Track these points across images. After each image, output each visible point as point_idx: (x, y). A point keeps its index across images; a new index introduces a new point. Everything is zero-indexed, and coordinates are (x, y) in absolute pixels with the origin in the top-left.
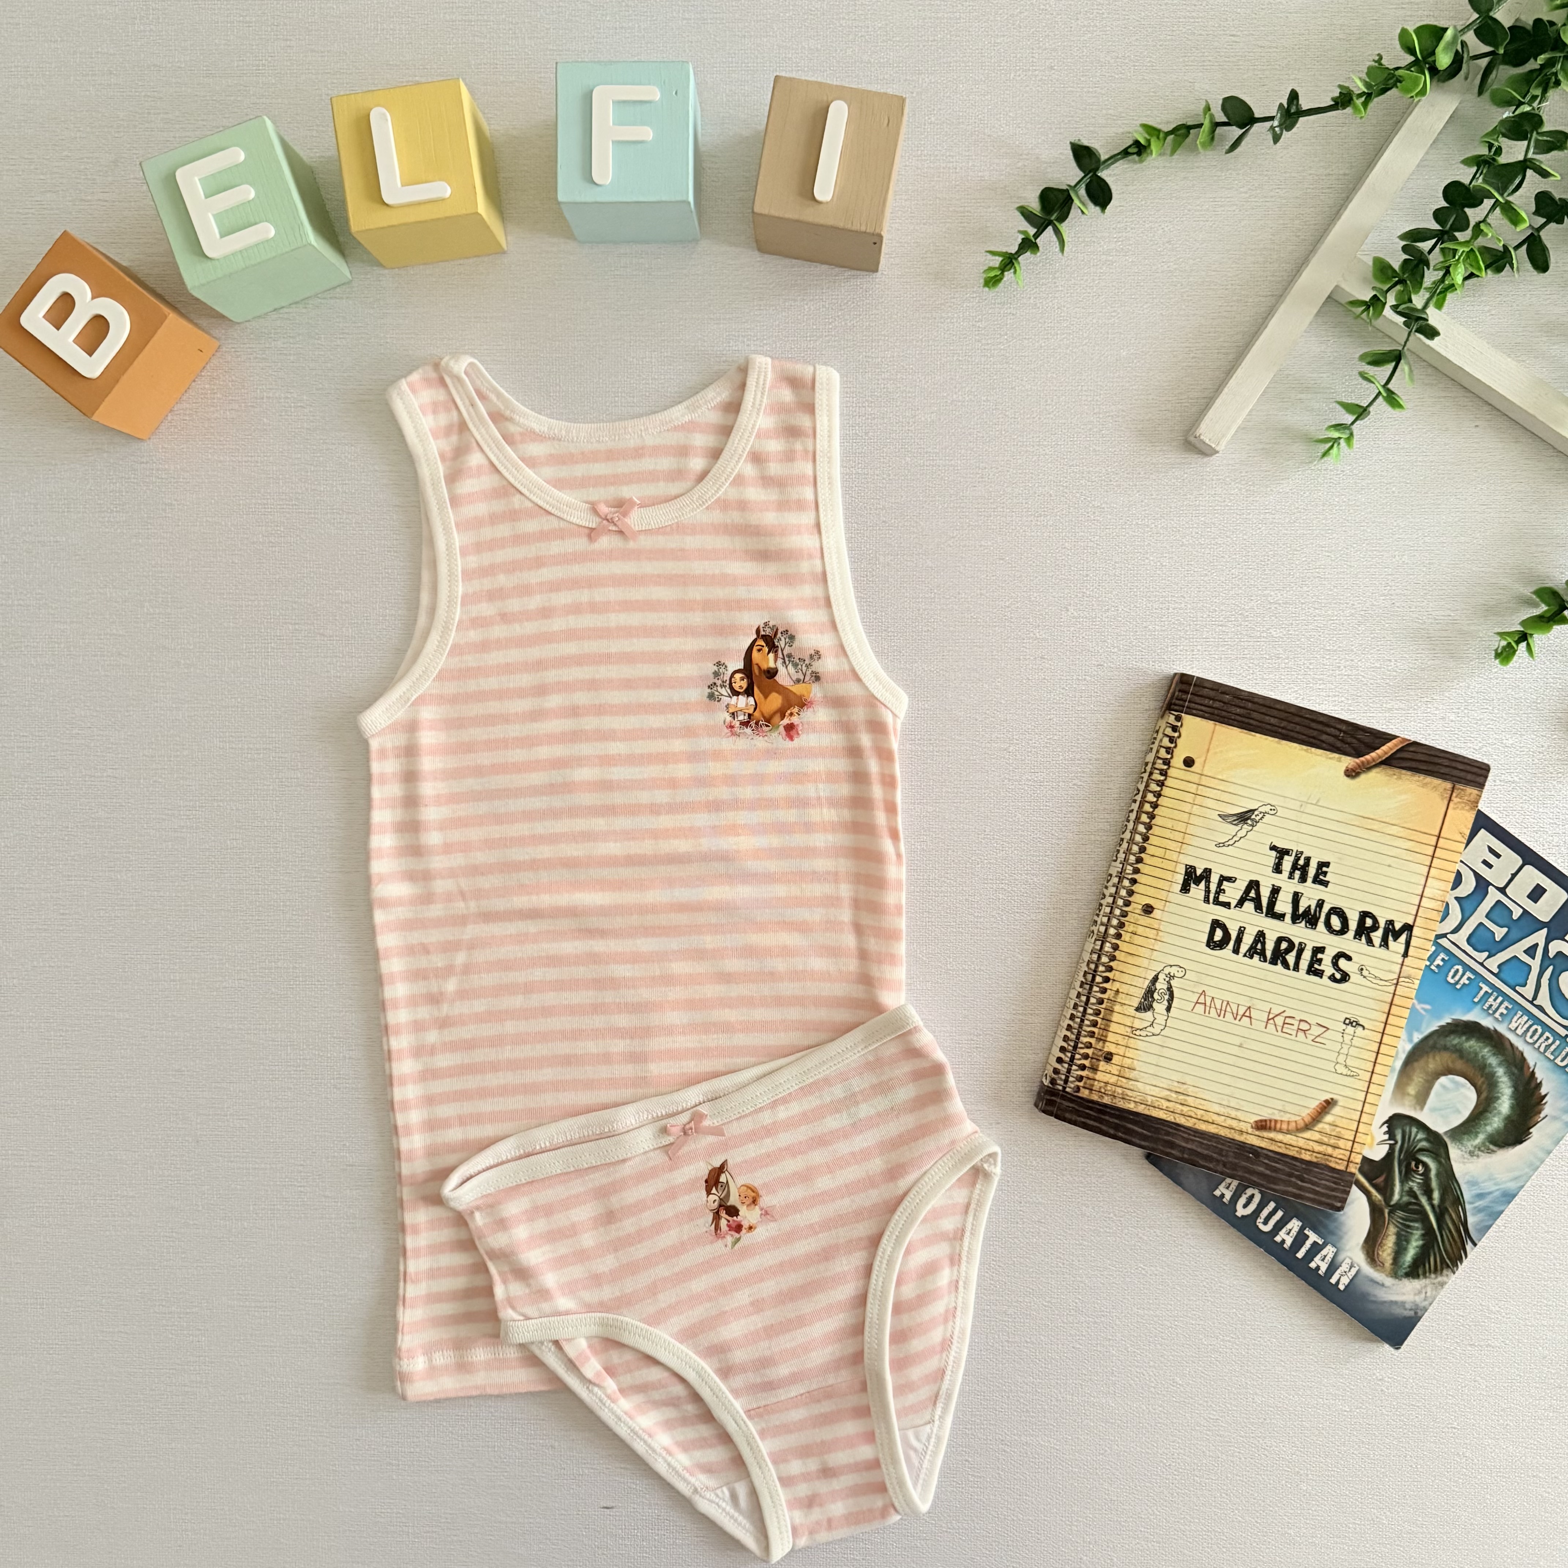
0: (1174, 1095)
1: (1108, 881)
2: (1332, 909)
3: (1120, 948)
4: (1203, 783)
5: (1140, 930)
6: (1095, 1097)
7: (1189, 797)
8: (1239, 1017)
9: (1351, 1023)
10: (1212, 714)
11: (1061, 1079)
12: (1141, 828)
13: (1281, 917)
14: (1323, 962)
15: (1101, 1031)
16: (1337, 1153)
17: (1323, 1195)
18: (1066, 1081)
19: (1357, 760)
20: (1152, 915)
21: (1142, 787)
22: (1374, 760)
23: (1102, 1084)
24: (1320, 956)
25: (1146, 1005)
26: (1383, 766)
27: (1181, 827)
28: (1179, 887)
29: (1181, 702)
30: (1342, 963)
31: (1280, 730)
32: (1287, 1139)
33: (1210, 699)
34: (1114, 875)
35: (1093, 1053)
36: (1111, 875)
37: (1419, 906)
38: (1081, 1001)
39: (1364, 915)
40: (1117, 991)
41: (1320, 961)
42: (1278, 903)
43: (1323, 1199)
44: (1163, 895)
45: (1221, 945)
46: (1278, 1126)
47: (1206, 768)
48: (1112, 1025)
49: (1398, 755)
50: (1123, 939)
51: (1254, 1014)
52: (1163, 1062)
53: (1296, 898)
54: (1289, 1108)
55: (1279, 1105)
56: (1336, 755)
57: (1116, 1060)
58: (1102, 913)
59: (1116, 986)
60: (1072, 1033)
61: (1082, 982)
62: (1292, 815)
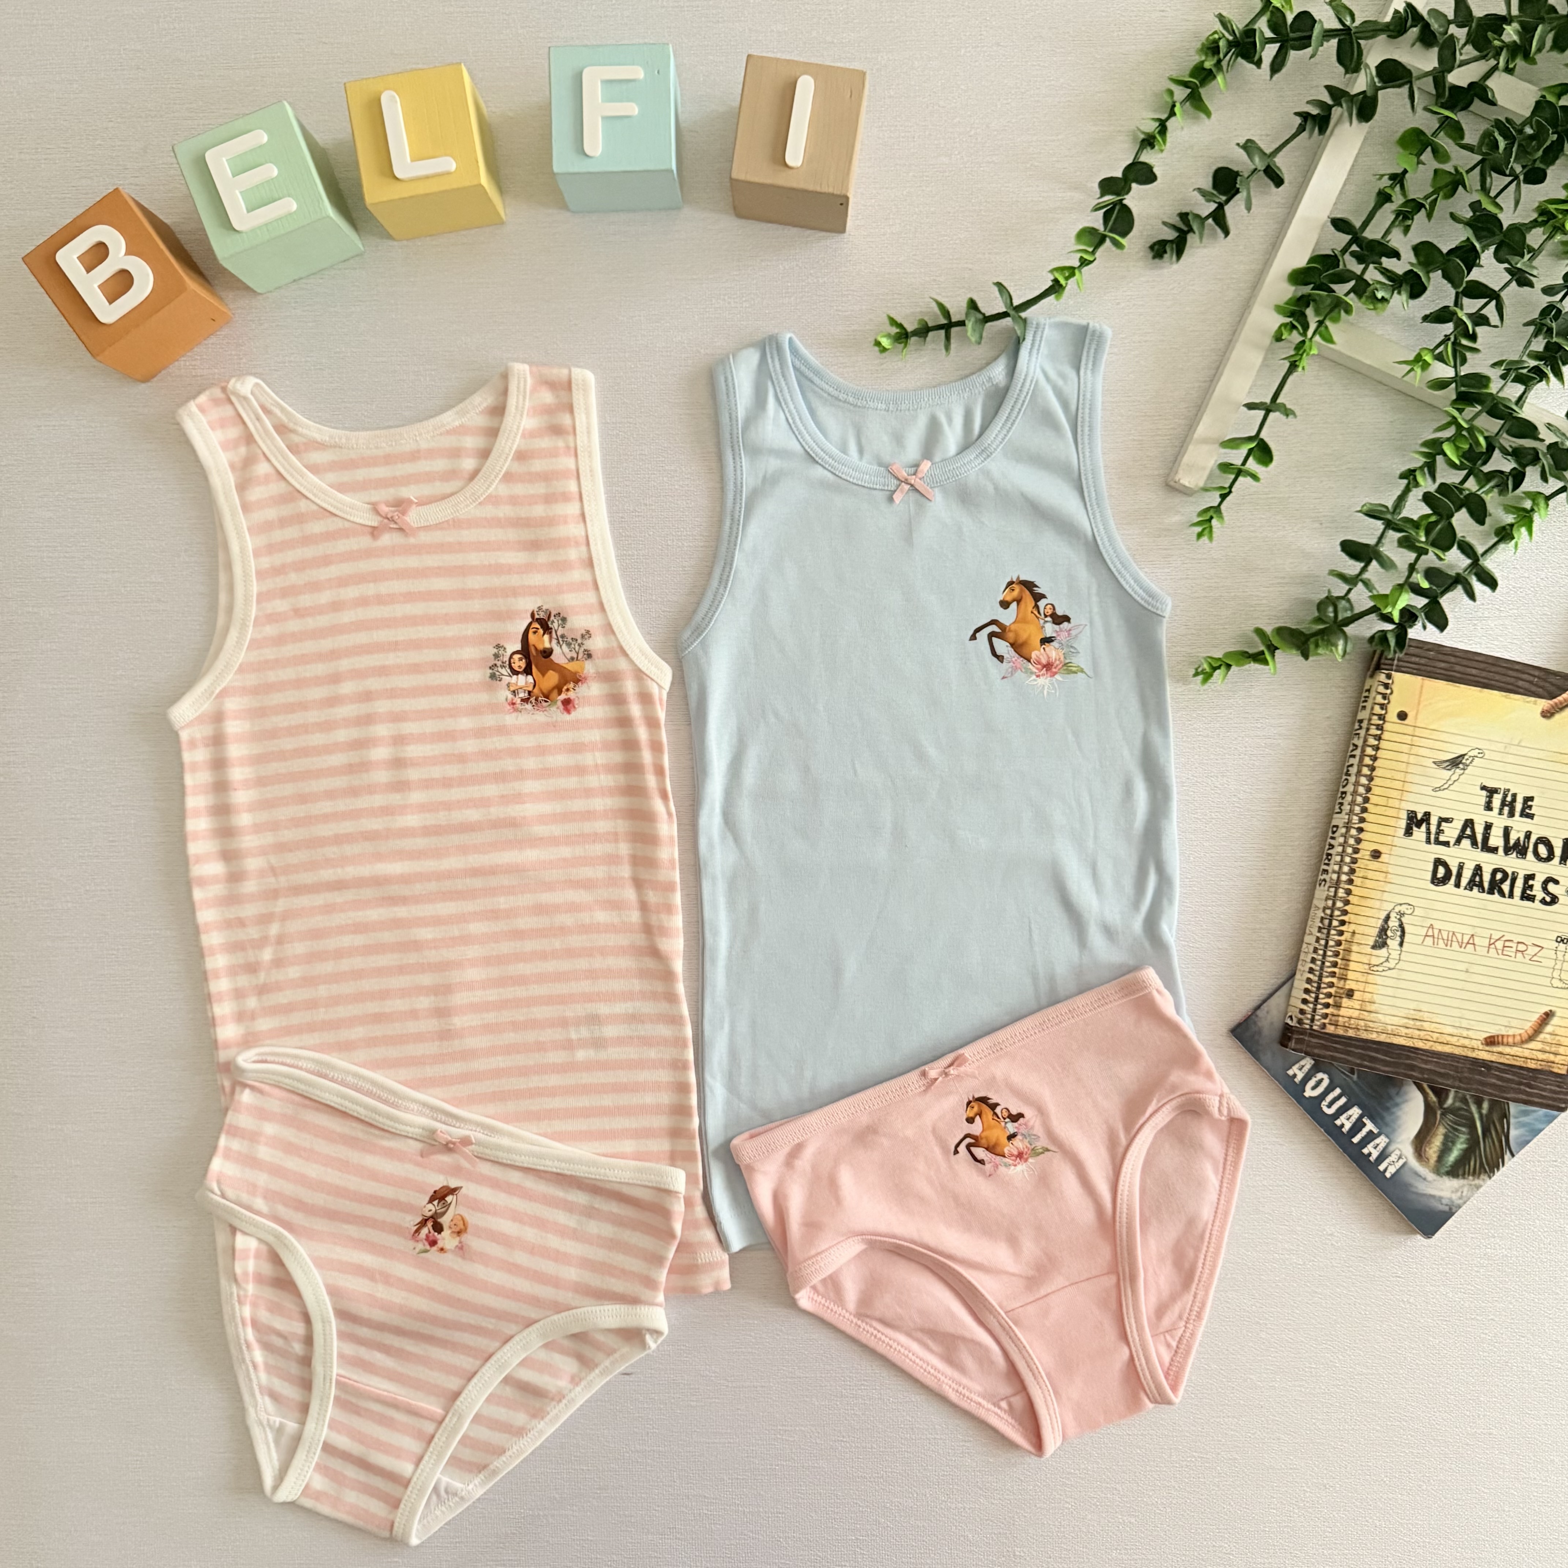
0: (1411, 1022)
1: (1334, 832)
2: (1539, 839)
3: (1353, 893)
4: (1416, 734)
5: (1370, 874)
6: (1340, 1032)
7: (1405, 748)
8: (1464, 945)
10: (1421, 670)
11: (1308, 1019)
12: (1364, 781)
13: (1494, 850)
14: (1535, 888)
15: (1342, 971)
16: (1558, 1059)
18: (1312, 1020)
19: (1552, 702)
20: (1380, 860)
21: (1360, 743)
22: (1565, 701)
23: (1346, 1019)
24: (1531, 882)
27: (1400, 776)
28: (1402, 831)
29: (1390, 662)
30: (1551, 887)
31: (1482, 680)
32: (1515, 1051)
33: (1417, 656)
34: (1341, 825)
35: (1336, 992)
36: (1335, 827)
38: (1320, 945)
40: (1354, 933)
41: (1531, 887)
42: (1491, 837)
43: (1550, 1102)
44: (1389, 840)
45: (1445, 880)
46: (1505, 1040)
47: (1419, 719)
48: (1351, 964)
50: (1355, 883)
51: (1477, 940)
52: (1400, 993)
53: (1507, 831)
54: (1514, 1023)
55: (1504, 1021)
56: (1533, 699)
57: (1357, 995)
58: (1332, 862)
59: (1351, 928)
60: (1315, 975)
61: (1320, 927)
62: (1498, 756)
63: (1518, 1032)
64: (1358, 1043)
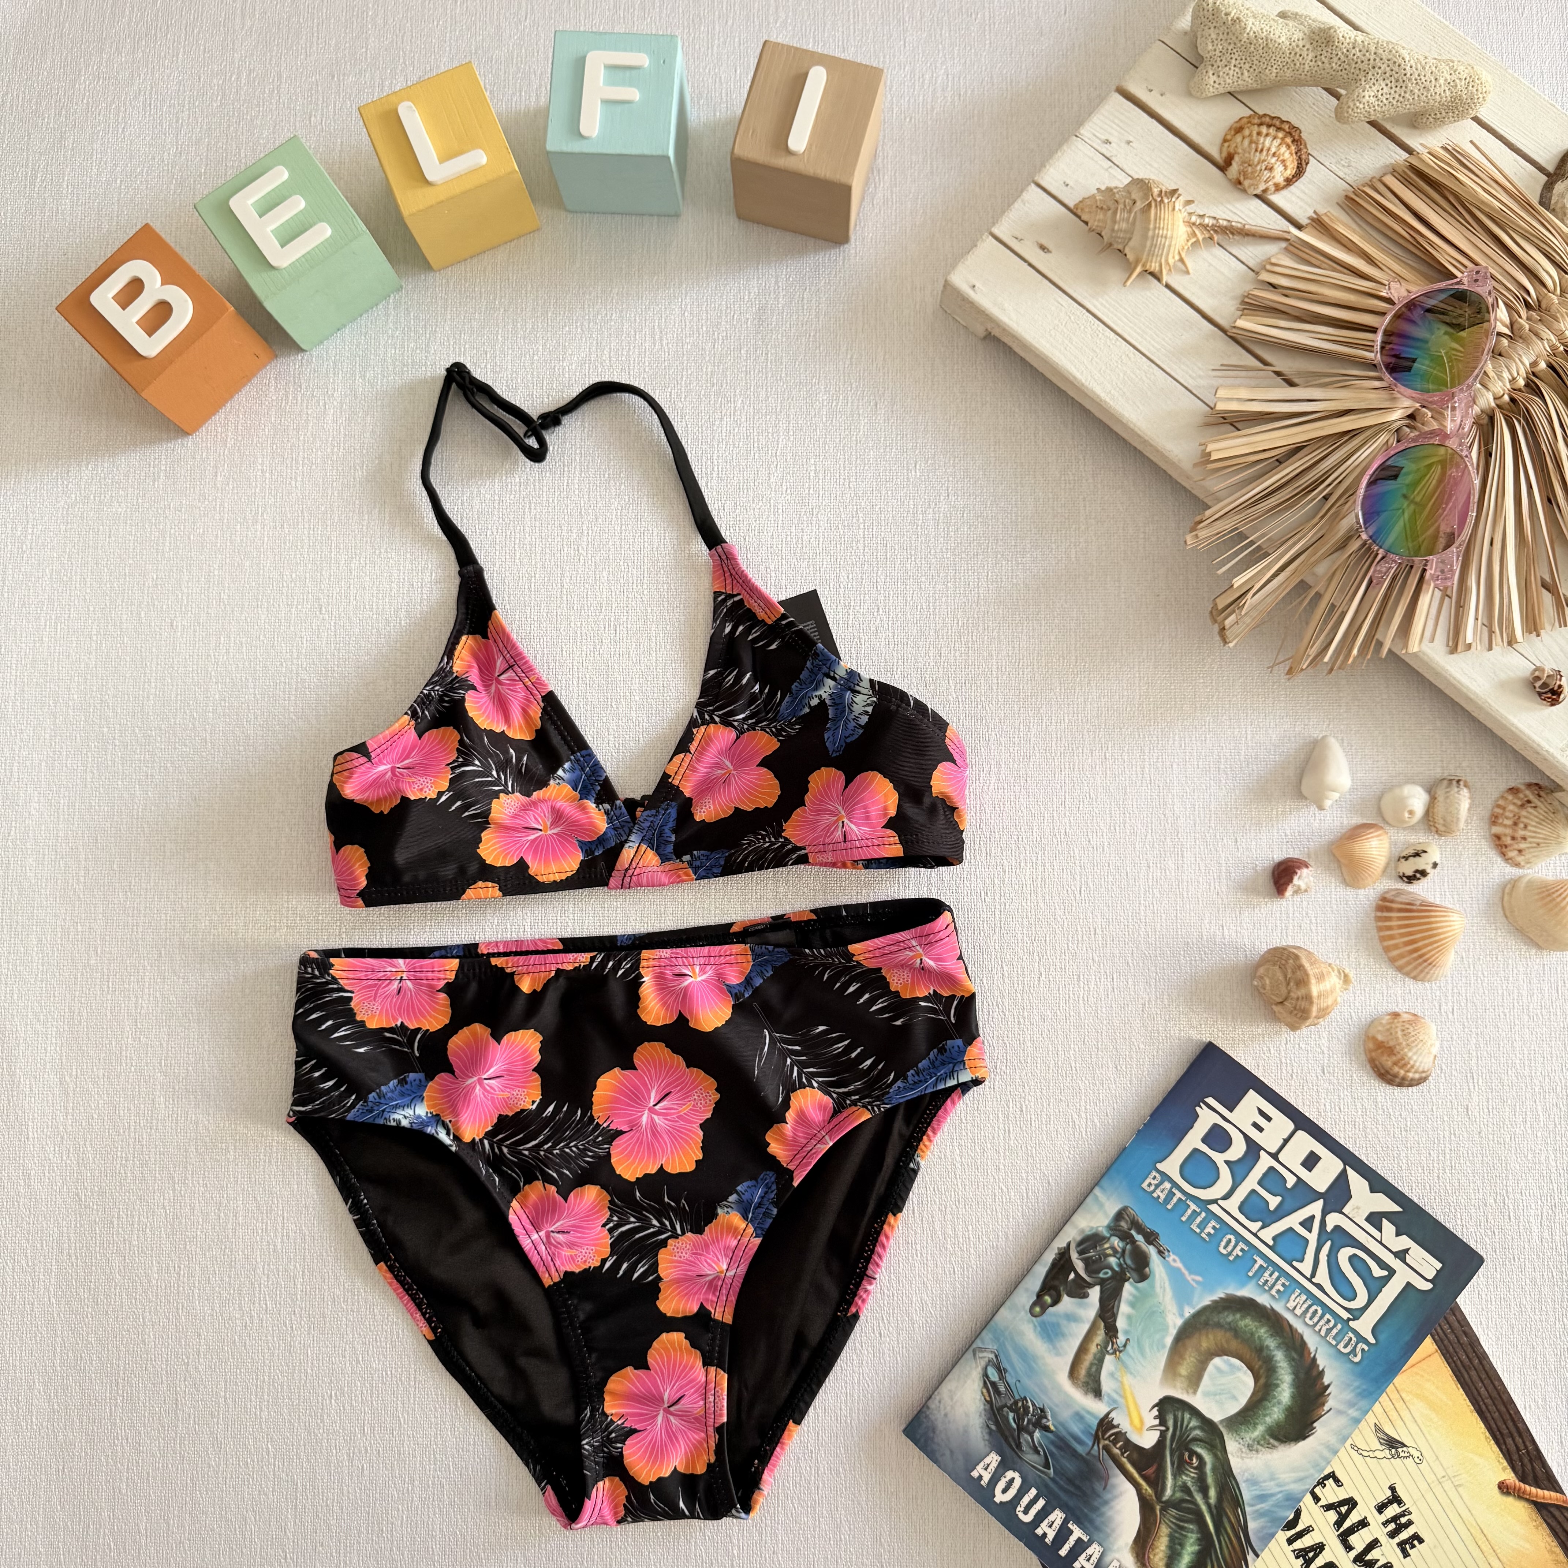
13: (1349, 1548)
22: (1530, 1495)
26: (1533, 1507)
31: (1481, 1403)
33: (1451, 1327)
42: (1356, 1534)
49: (1552, 1509)
53: (1373, 1544)
56: (1506, 1464)
62: (1431, 1478)
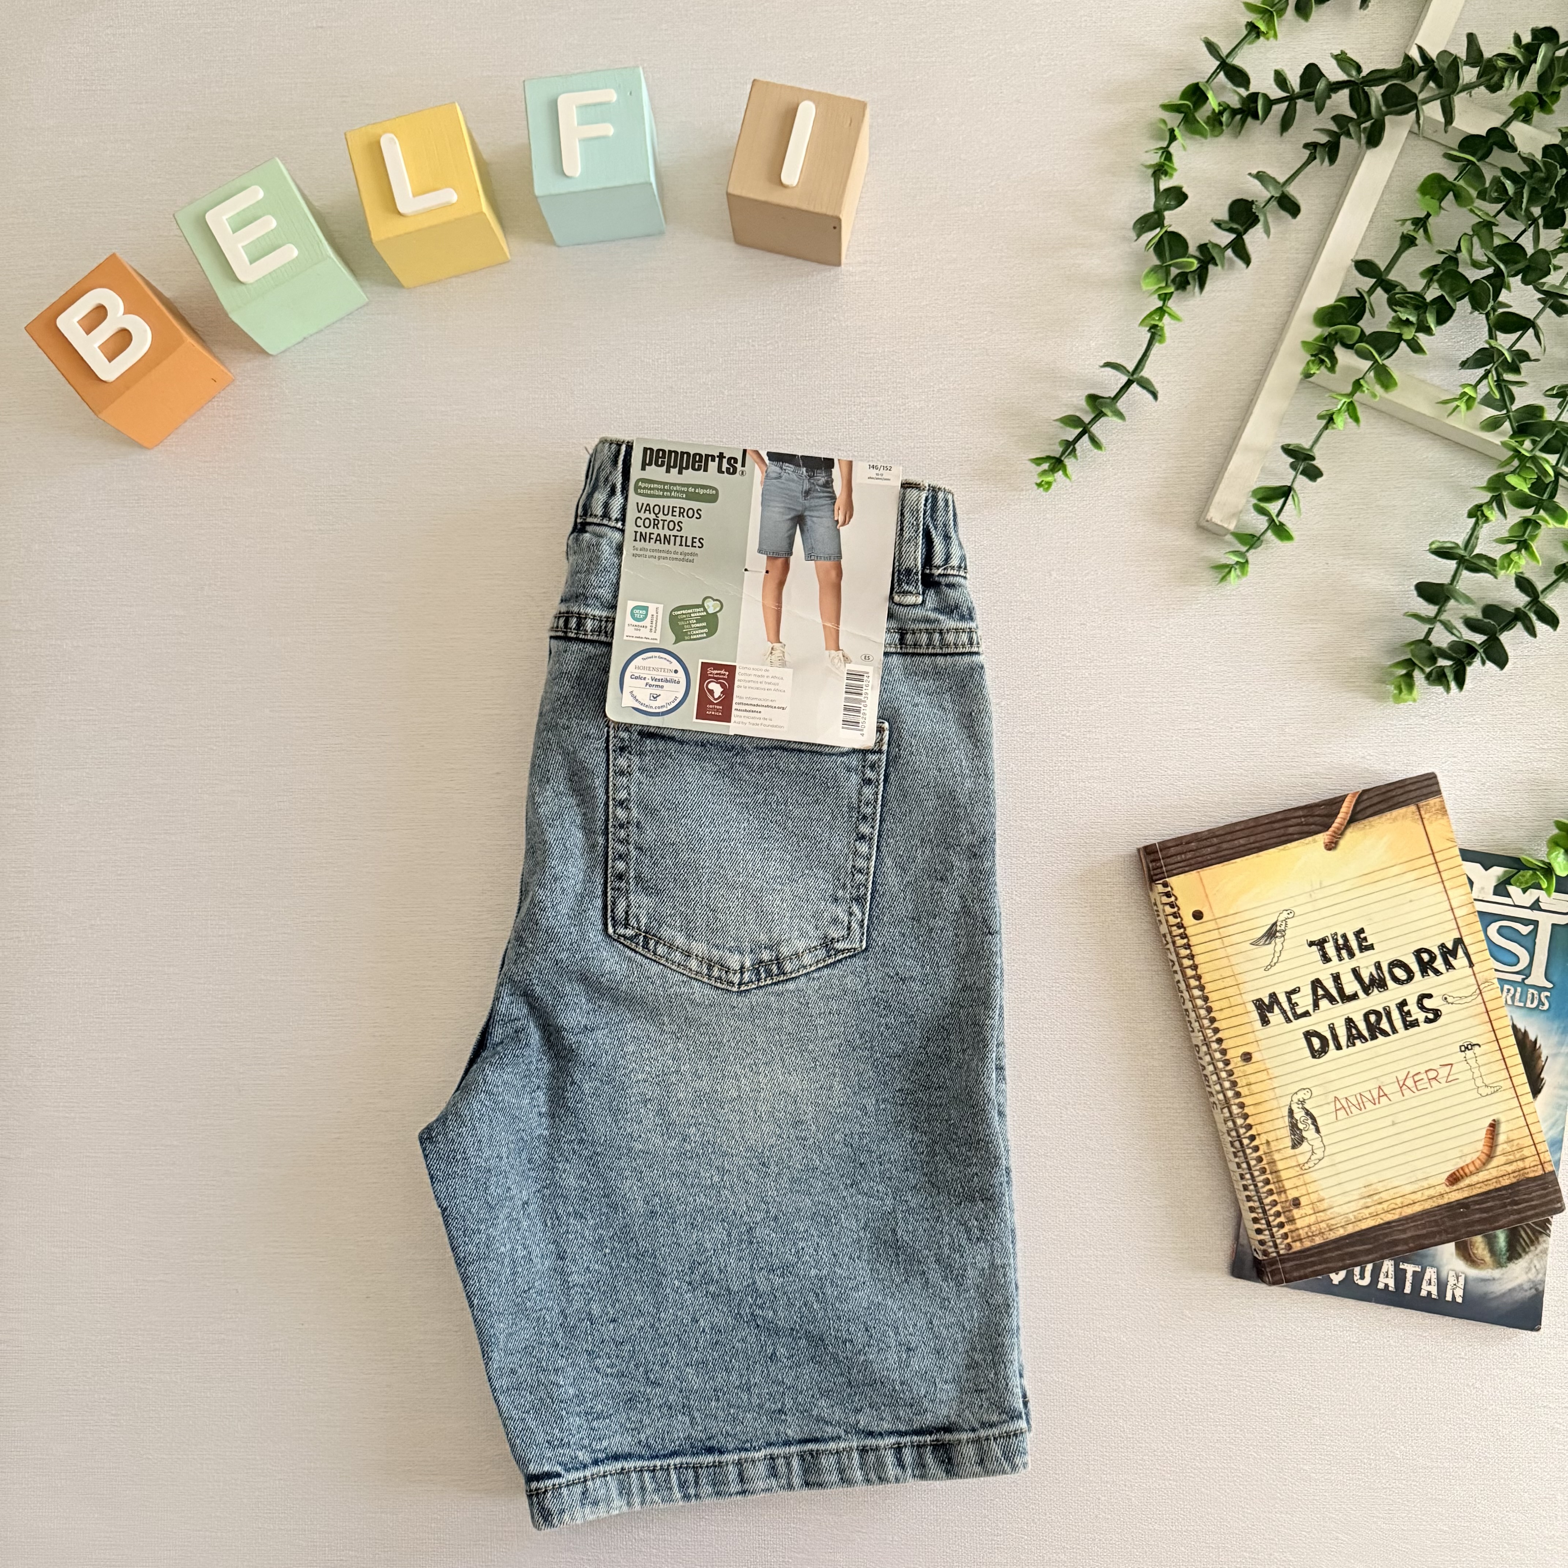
0: (1369, 1200)
1: (1198, 1052)
2: (1389, 964)
3: (1246, 1104)
4: (1221, 925)
5: (1252, 1078)
6: (1307, 1244)
7: (1217, 944)
8: (1377, 1101)
9: (1467, 1047)
10: (1191, 865)
11: (1271, 1247)
12: (1196, 992)
13: (1355, 996)
14: (1412, 1013)
15: (1276, 1184)
16: (1527, 1163)
17: (1541, 1205)
18: (1276, 1246)
19: (1328, 833)
20: (1253, 1060)
21: (1173, 958)
22: (1342, 825)
23: (1306, 1229)
24: (1406, 1009)
25: (1298, 1140)
26: (1352, 825)
27: (1227, 972)
28: (1258, 1024)
29: (1158, 871)
30: (1427, 1003)
31: (1253, 846)
32: (1483, 1176)
33: (1180, 854)
34: (1200, 1044)
35: (1282, 1208)
36: (1197, 1046)
37: (1455, 919)
38: (1243, 1169)
39: (1418, 953)
40: (1268, 1142)
41: (1409, 1013)
42: (1344, 986)
43: (1544, 1209)
44: (1250, 1038)
45: (1324, 1049)
46: (1467, 1171)
47: (1215, 911)
48: (1281, 1173)
49: (1358, 809)
50: (1243, 1094)
51: (1386, 1090)
52: (1343, 1177)
53: (1356, 973)
54: (1466, 1150)
55: (1456, 1153)
56: (1310, 839)
57: (1303, 1201)
58: (1211, 1082)
59: (1263, 1138)
60: (1254, 1201)
61: (1234, 1153)
62: (1309, 907)
63: (1474, 1156)
64: (1331, 1247)
